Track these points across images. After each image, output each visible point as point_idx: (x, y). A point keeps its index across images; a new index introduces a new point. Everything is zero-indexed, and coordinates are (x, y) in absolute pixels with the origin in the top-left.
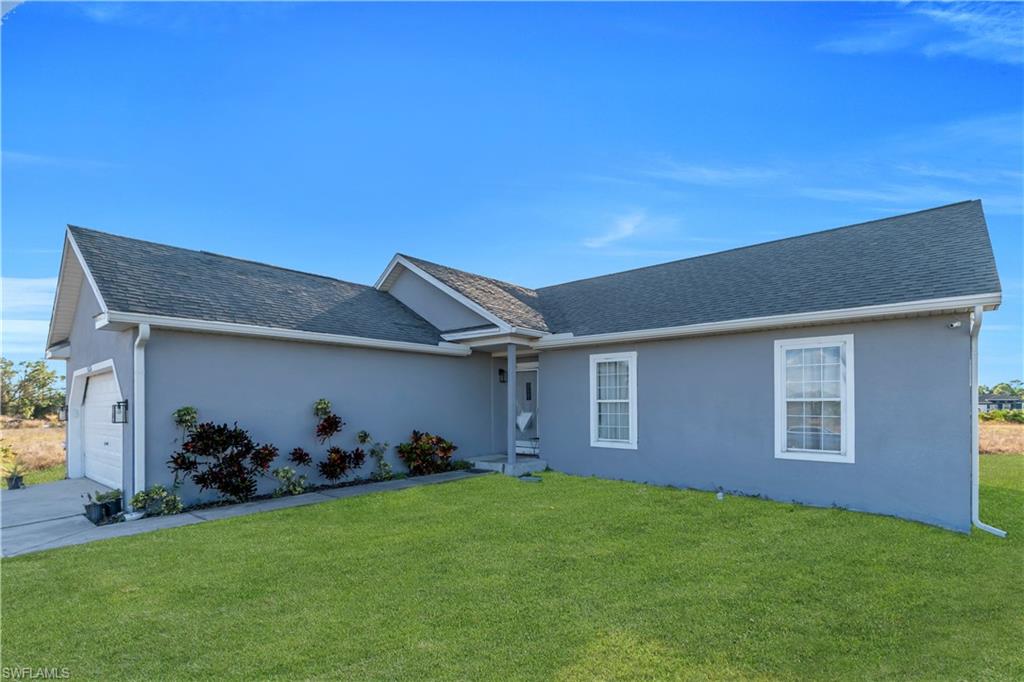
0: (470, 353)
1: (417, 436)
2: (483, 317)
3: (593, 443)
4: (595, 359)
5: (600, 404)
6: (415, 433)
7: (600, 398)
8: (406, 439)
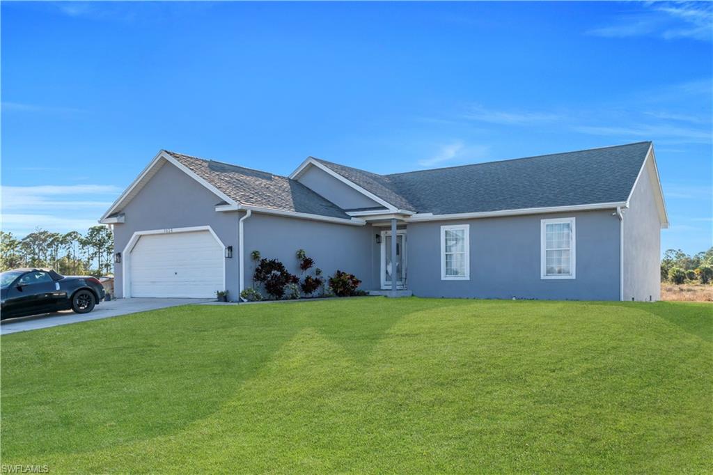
0: (365, 224)
1: (339, 274)
2: (376, 202)
3: (443, 278)
4: (444, 228)
5: (446, 255)
6: (338, 272)
7: (446, 251)
8: (333, 274)
